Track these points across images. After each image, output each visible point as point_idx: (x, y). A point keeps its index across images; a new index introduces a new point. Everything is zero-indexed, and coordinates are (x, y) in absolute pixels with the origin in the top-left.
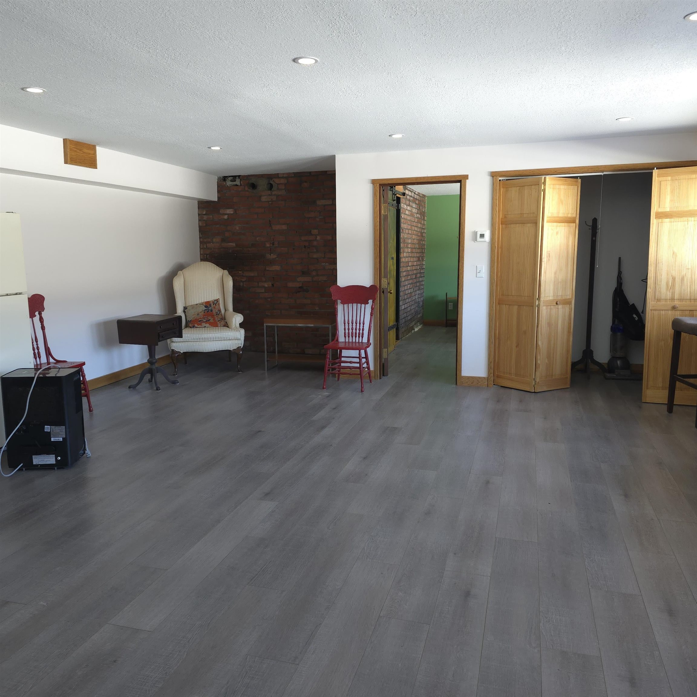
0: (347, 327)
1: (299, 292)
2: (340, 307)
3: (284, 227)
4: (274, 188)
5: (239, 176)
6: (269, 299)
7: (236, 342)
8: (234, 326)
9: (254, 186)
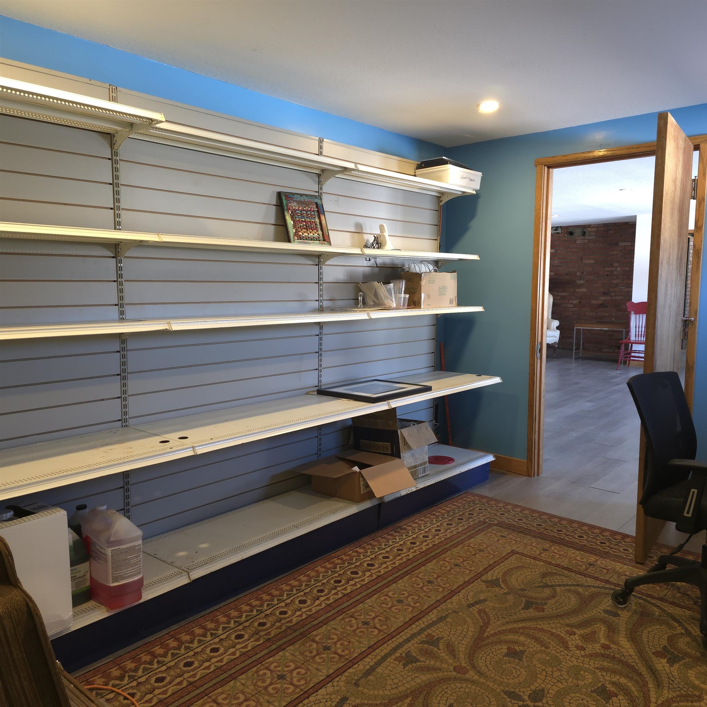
0: (637, 330)
1: (600, 307)
2: (633, 317)
3: (592, 261)
4: (587, 235)
5: (561, 227)
6: (576, 312)
7: (554, 338)
8: (552, 329)
9: (571, 234)
